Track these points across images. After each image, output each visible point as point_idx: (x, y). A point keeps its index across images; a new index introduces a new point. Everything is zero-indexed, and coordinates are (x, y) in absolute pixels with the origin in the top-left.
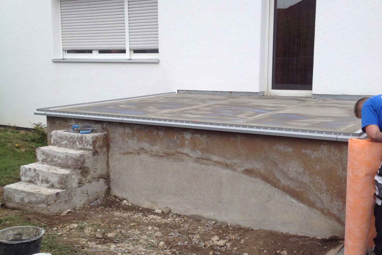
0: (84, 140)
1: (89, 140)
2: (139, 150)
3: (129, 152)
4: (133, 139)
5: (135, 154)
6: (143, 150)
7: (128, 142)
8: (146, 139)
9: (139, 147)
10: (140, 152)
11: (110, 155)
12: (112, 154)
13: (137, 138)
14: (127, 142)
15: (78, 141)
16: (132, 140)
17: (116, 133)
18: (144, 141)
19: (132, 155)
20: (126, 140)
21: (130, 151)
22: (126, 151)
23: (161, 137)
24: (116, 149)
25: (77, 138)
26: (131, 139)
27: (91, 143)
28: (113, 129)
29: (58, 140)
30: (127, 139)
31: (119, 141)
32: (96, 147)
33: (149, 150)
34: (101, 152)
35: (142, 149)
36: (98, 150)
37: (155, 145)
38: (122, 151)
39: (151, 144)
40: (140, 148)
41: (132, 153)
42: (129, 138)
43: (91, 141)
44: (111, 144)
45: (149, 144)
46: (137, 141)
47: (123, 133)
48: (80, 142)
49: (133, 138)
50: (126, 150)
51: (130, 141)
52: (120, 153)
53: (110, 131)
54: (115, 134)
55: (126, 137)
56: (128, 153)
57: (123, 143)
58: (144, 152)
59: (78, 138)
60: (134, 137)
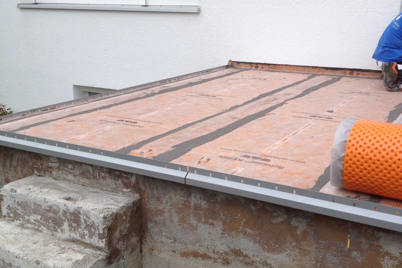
0: (82, 220)
1: (97, 225)
2: (226, 254)
3: (198, 253)
4: (212, 225)
5: (215, 261)
6: (239, 256)
7: (196, 228)
8: (249, 231)
9: (229, 247)
10: (231, 258)
11: (146, 250)
12: (153, 250)
13: (224, 223)
14: (194, 228)
15: (68, 220)
16: (208, 226)
17: (164, 201)
18: (245, 233)
19: (206, 261)
20: (191, 222)
21: (202, 251)
22: (190, 248)
23: (299, 233)
24: (163, 239)
25: (65, 212)
26: (206, 223)
27: (101, 232)
28: (155, 191)
29: (18, 209)
30: (195, 221)
31: (172, 221)
32: (115, 241)
33: (259, 259)
34: (127, 249)
35: (237, 253)
36: (120, 246)
37: (280, 252)
38: (178, 247)
39: (266, 247)
40: (232, 250)
41: (205, 257)
42: (199, 220)
43: (101, 227)
44: (150, 225)
45: (257, 245)
46: (224, 230)
47: (183, 205)
48: (74, 224)
49: (211, 221)
50: (189, 246)
51: (203, 226)
52: (174, 252)
53: (146, 195)
54: (161, 203)
55: (192, 215)
56: (196, 255)
57: (183, 228)
58: (241, 261)
59: (68, 215)
60: (213, 219)
